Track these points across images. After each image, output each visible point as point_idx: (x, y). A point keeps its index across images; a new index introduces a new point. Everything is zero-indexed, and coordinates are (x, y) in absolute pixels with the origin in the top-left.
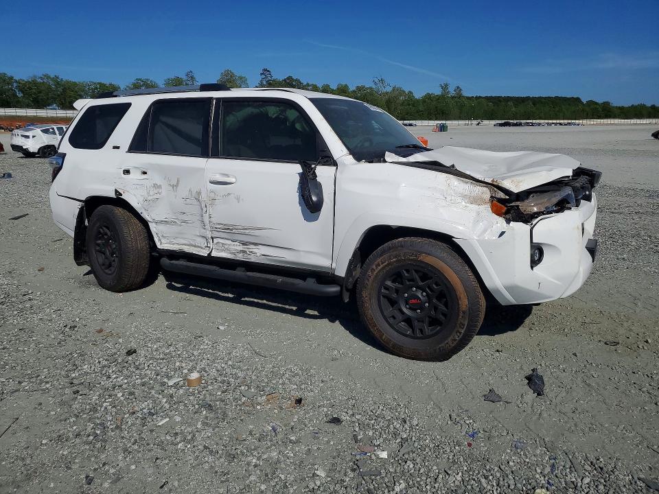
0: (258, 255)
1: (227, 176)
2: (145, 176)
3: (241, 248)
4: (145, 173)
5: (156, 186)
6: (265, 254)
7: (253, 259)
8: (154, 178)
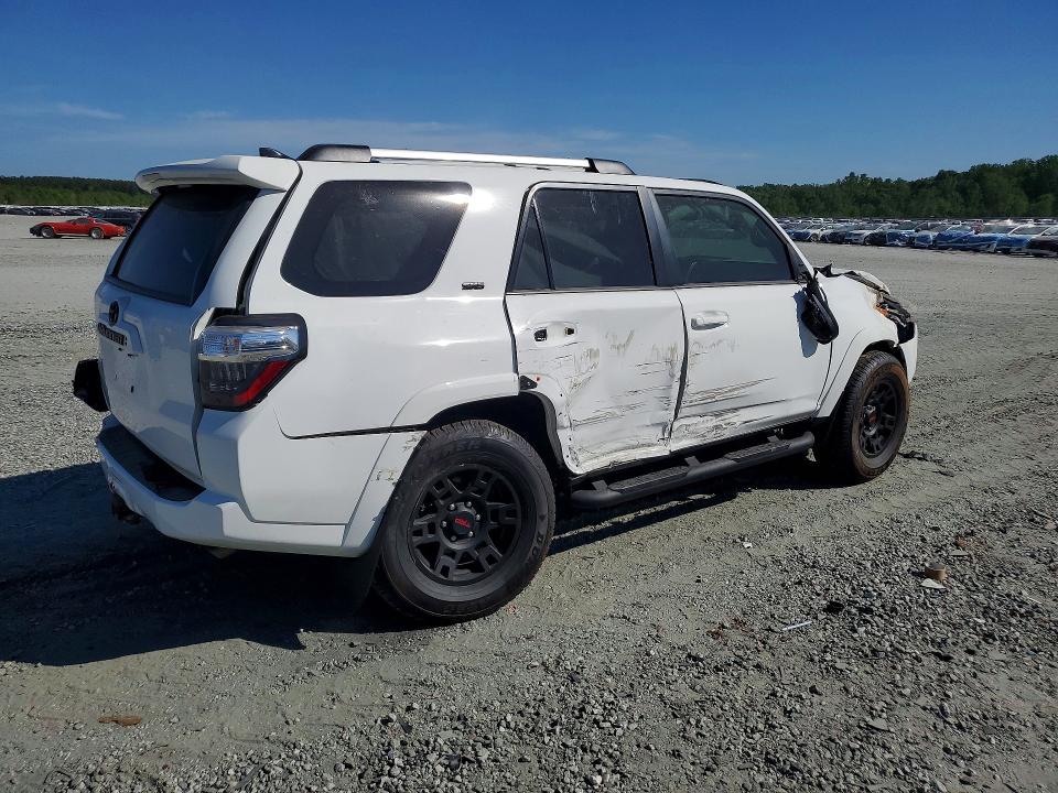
0: (738, 423)
1: (713, 313)
2: (571, 338)
3: (715, 422)
4: (570, 332)
5: (593, 354)
6: (749, 419)
7: (727, 434)
8: (588, 337)
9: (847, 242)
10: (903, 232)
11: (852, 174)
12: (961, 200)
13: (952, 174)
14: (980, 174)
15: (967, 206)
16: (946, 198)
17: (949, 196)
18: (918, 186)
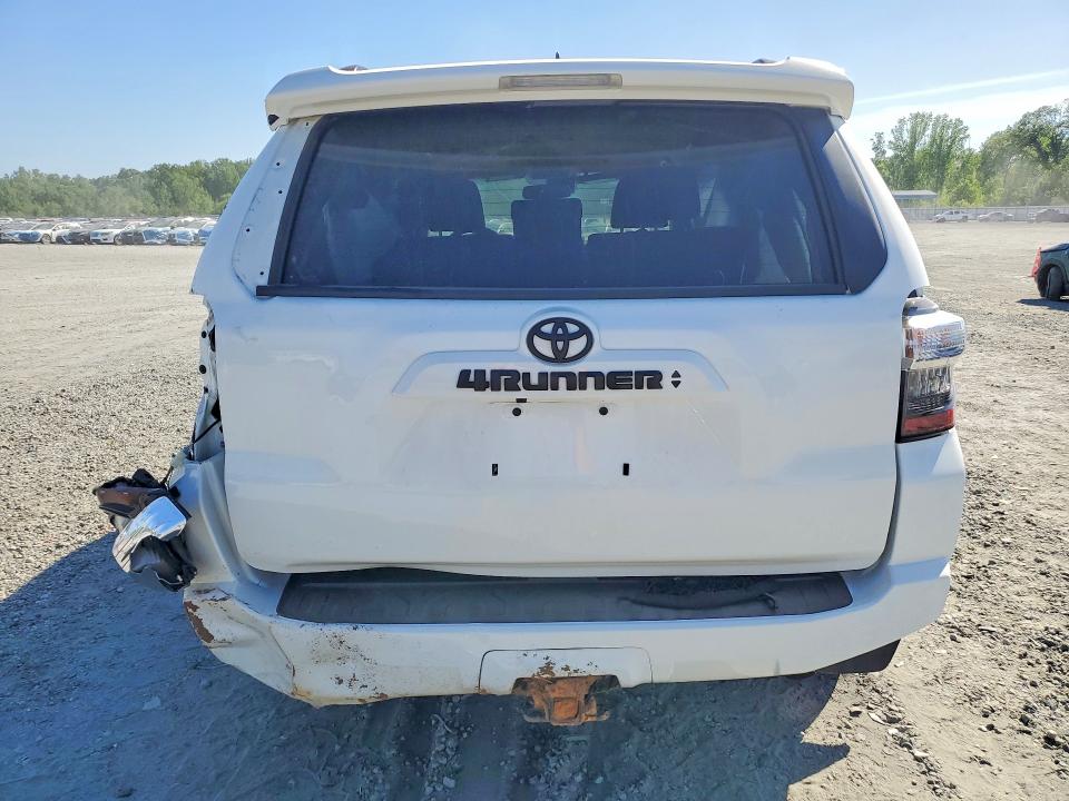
9: (98, 242)
10: (160, 229)
11: (21, 169)
12: (152, 199)
13: (134, 172)
14: (163, 174)
15: (158, 205)
16: (136, 197)
17: (138, 194)
18: (102, 184)
